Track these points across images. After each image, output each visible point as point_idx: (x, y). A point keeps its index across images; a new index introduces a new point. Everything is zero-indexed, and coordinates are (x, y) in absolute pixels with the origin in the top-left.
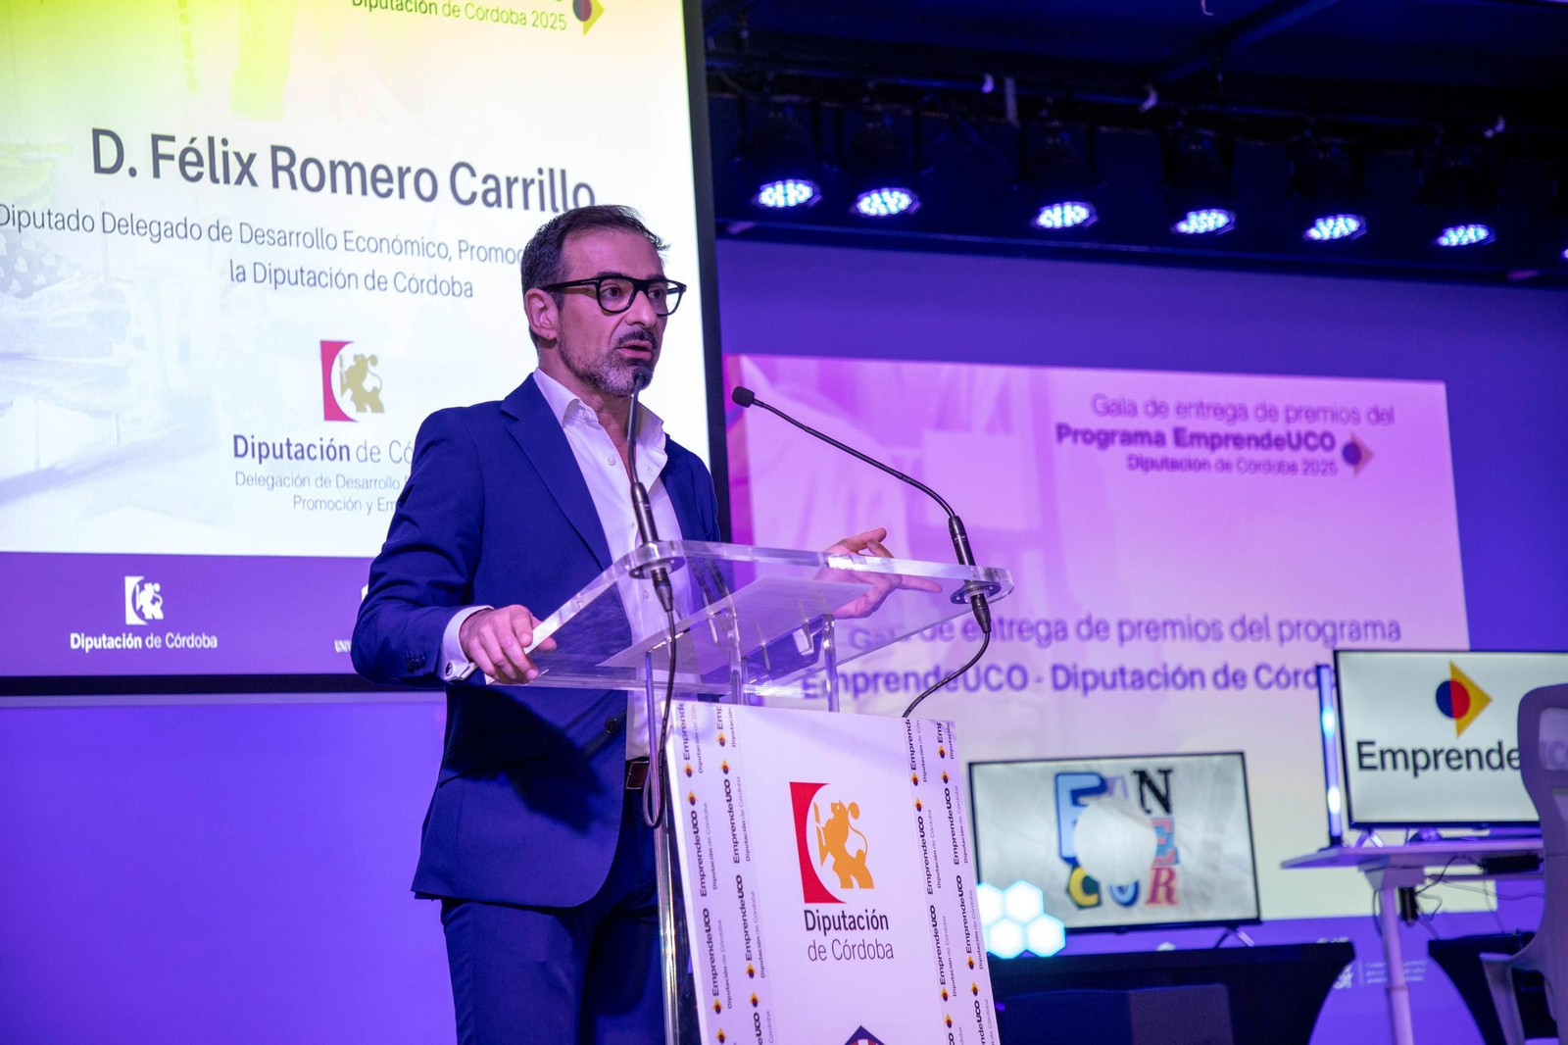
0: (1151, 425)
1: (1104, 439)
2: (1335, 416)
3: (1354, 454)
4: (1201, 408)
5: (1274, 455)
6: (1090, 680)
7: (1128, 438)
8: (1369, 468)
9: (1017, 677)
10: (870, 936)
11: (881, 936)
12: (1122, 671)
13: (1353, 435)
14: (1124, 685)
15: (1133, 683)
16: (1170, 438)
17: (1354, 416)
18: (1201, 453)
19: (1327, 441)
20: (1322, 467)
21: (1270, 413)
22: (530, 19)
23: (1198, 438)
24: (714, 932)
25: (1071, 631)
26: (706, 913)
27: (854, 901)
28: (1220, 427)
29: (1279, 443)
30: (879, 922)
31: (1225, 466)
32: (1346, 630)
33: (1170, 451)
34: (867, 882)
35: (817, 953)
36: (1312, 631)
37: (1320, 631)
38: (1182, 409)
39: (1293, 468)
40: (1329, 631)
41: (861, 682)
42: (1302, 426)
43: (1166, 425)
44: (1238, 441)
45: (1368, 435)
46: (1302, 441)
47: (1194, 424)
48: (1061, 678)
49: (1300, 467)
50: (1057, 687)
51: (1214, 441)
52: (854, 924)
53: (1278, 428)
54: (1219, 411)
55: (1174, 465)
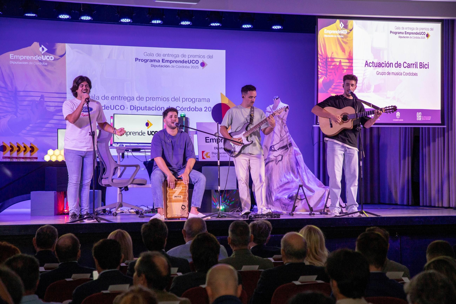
0: (157, 58)
1: (146, 61)
2: (200, 57)
3: (203, 64)
4: (169, 55)
5: (184, 64)
6: (139, 108)
7: (151, 61)
8: (206, 68)
9: (122, 108)
12: (146, 107)
13: (203, 61)
14: (146, 110)
15: (148, 109)
16: (161, 61)
17: (204, 57)
18: (168, 64)
19: (197, 62)
20: (195, 67)
21: (184, 56)
23: (167, 61)
25: (135, 99)
28: (173, 59)
29: (186, 62)
31: (173, 67)
32: (198, 100)
33: (161, 63)
36: (190, 100)
37: (192, 100)
38: (165, 55)
39: (189, 67)
40: (194, 100)
42: (192, 59)
43: (160, 59)
44: (176, 62)
45: (206, 61)
46: (191, 62)
47: (166, 58)
48: (132, 108)
49: (190, 67)
50: (131, 110)
51: (171, 62)
53: (186, 59)
54: (172, 55)
55: (162, 66)
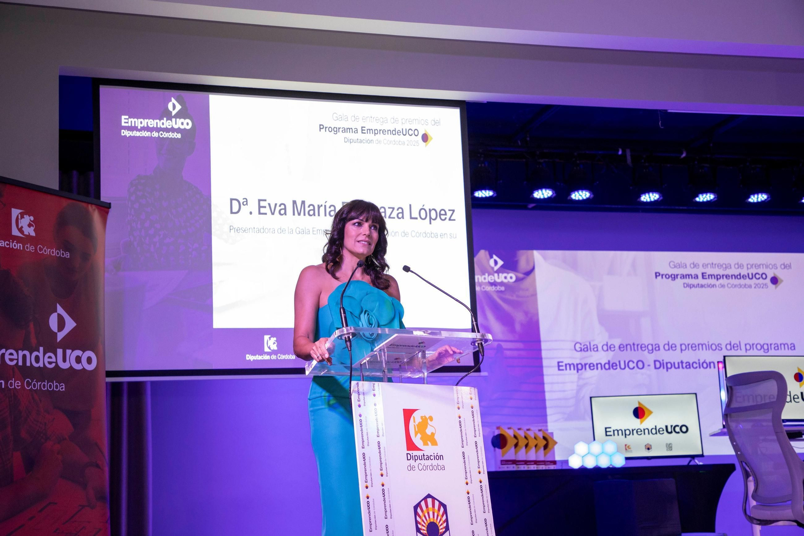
0: (693, 272)
1: (674, 277)
2: (767, 267)
3: (775, 281)
4: (713, 265)
5: (742, 281)
6: (669, 365)
7: (684, 277)
8: (781, 286)
9: (640, 365)
10: (435, 462)
11: (440, 462)
12: (682, 362)
13: (774, 274)
14: (683, 368)
15: (686, 366)
16: (700, 276)
17: (775, 266)
18: (713, 281)
19: (764, 276)
20: (762, 286)
21: (740, 266)
22: (406, 143)
23: (711, 276)
24: (367, 461)
25: (661, 347)
26: (364, 454)
27: (429, 450)
28: (721, 272)
29: (744, 277)
30: (440, 457)
31: (723, 286)
32: (773, 346)
33: (700, 281)
34: (434, 443)
35: (411, 468)
36: (759, 347)
37: (762, 347)
38: (705, 266)
39: (750, 286)
40: (766, 347)
41: (580, 367)
42: (754, 271)
43: (699, 272)
44: (727, 277)
45: (779, 273)
46: (754, 276)
47: (709, 271)
48: (658, 365)
49: (753, 286)
50: (656, 368)
51: (718, 277)
52: (429, 458)
53: (744, 272)
54: (720, 266)
55: (702, 286)
